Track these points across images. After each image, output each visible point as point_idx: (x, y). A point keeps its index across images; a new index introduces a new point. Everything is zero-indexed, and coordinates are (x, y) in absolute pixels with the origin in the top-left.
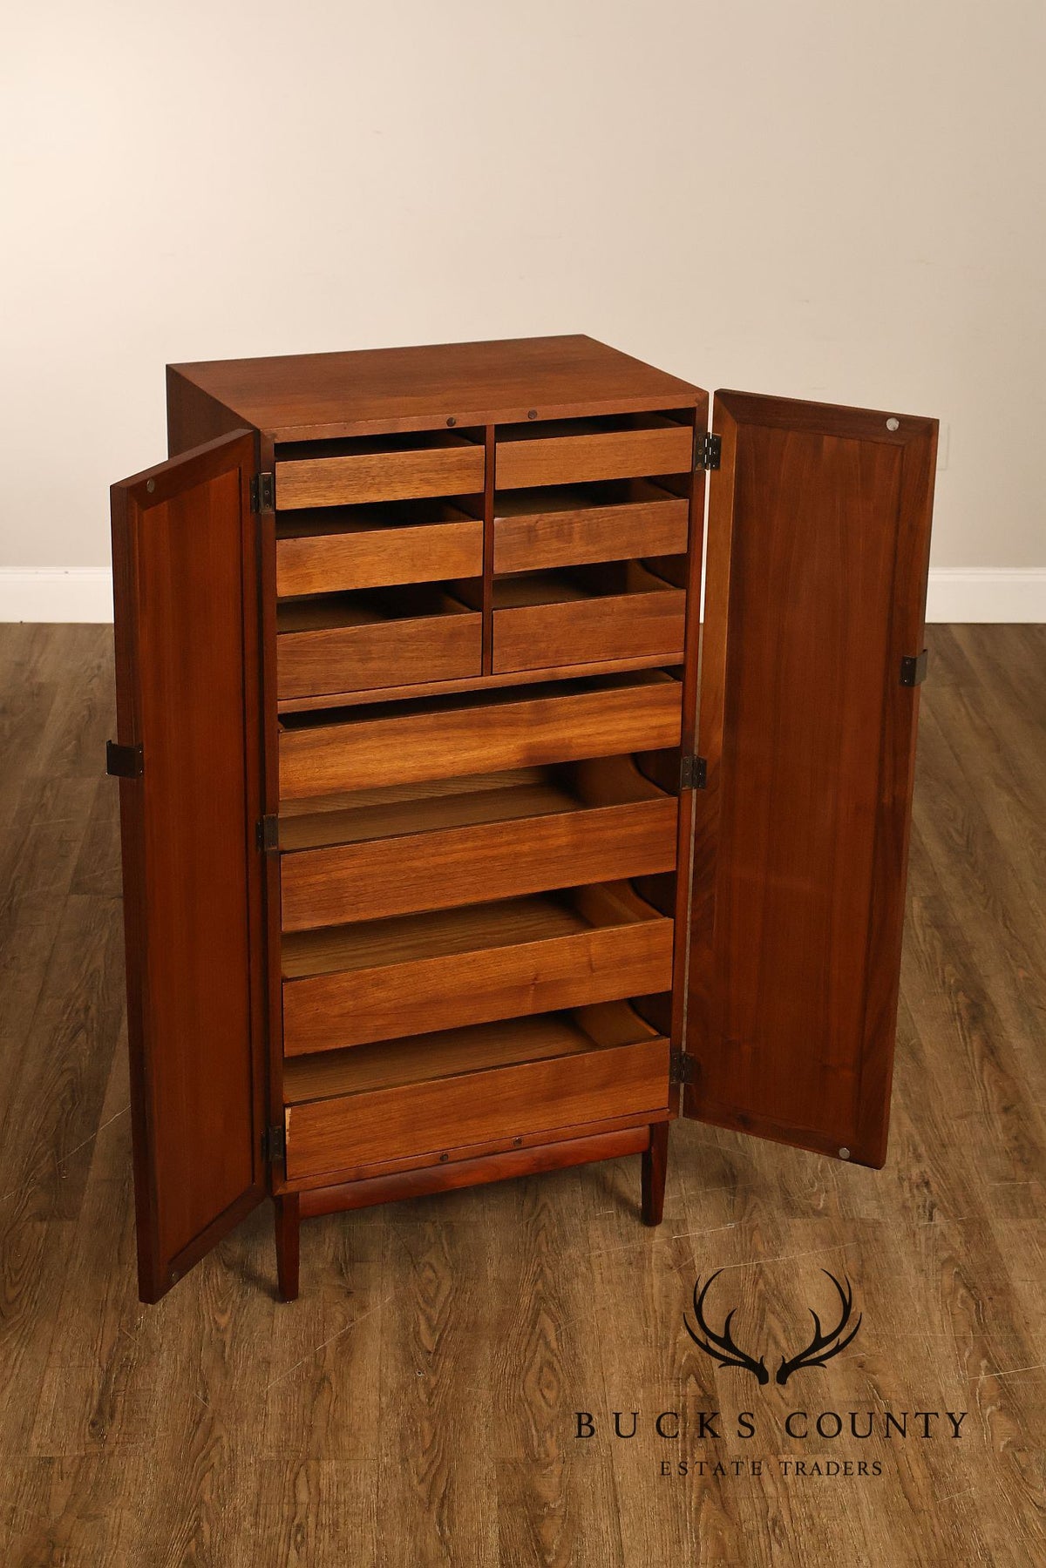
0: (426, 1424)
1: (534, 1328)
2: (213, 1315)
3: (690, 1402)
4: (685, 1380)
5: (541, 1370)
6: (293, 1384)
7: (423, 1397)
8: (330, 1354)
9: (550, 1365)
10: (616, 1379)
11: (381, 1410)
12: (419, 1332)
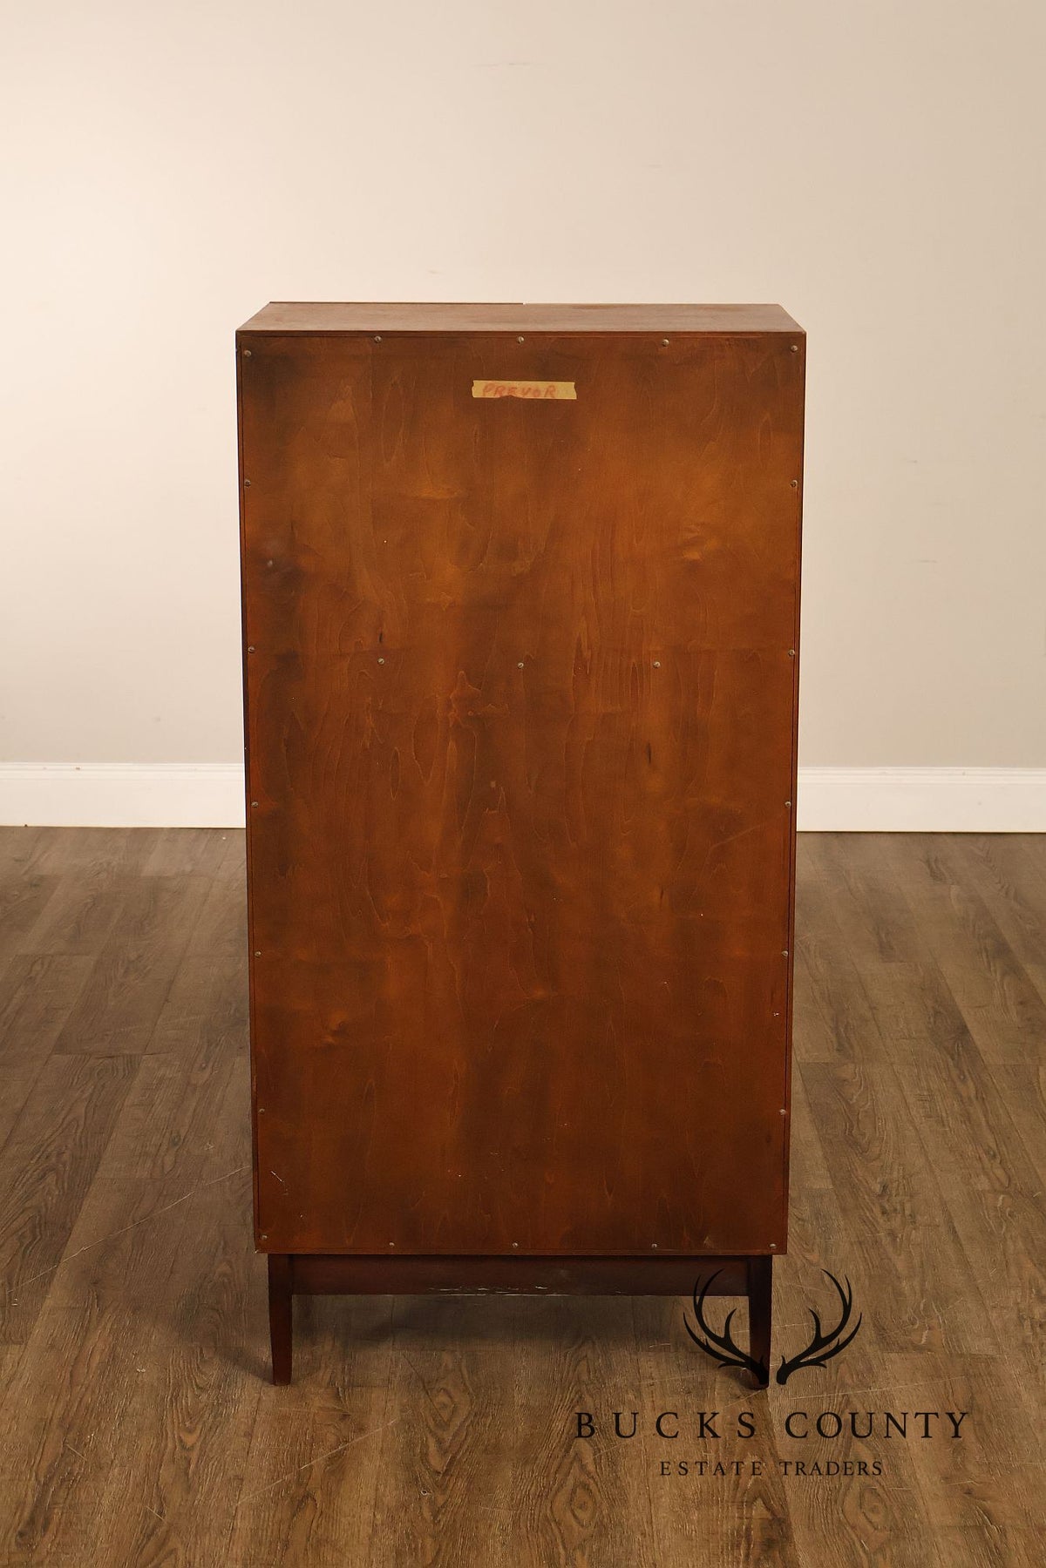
0: (429, 1541)
1: (567, 1451)
2: (178, 1434)
3: (755, 1525)
4: (750, 1504)
5: (574, 1491)
6: (270, 1501)
7: (427, 1514)
8: (317, 1472)
9: (586, 1487)
10: (665, 1501)
11: (374, 1527)
12: (426, 1454)
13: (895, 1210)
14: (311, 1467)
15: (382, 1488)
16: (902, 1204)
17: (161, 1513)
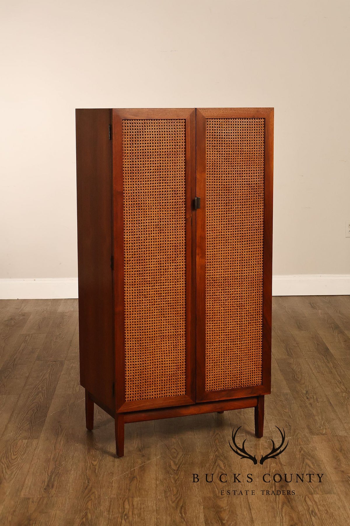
1: (215, 464)
2: (91, 462)
6: (122, 479)
8: (136, 471)
11: (157, 485)
12: (170, 465)
13: (311, 398)
14: (134, 470)
15: (158, 475)
16: (313, 396)
17: (88, 482)
